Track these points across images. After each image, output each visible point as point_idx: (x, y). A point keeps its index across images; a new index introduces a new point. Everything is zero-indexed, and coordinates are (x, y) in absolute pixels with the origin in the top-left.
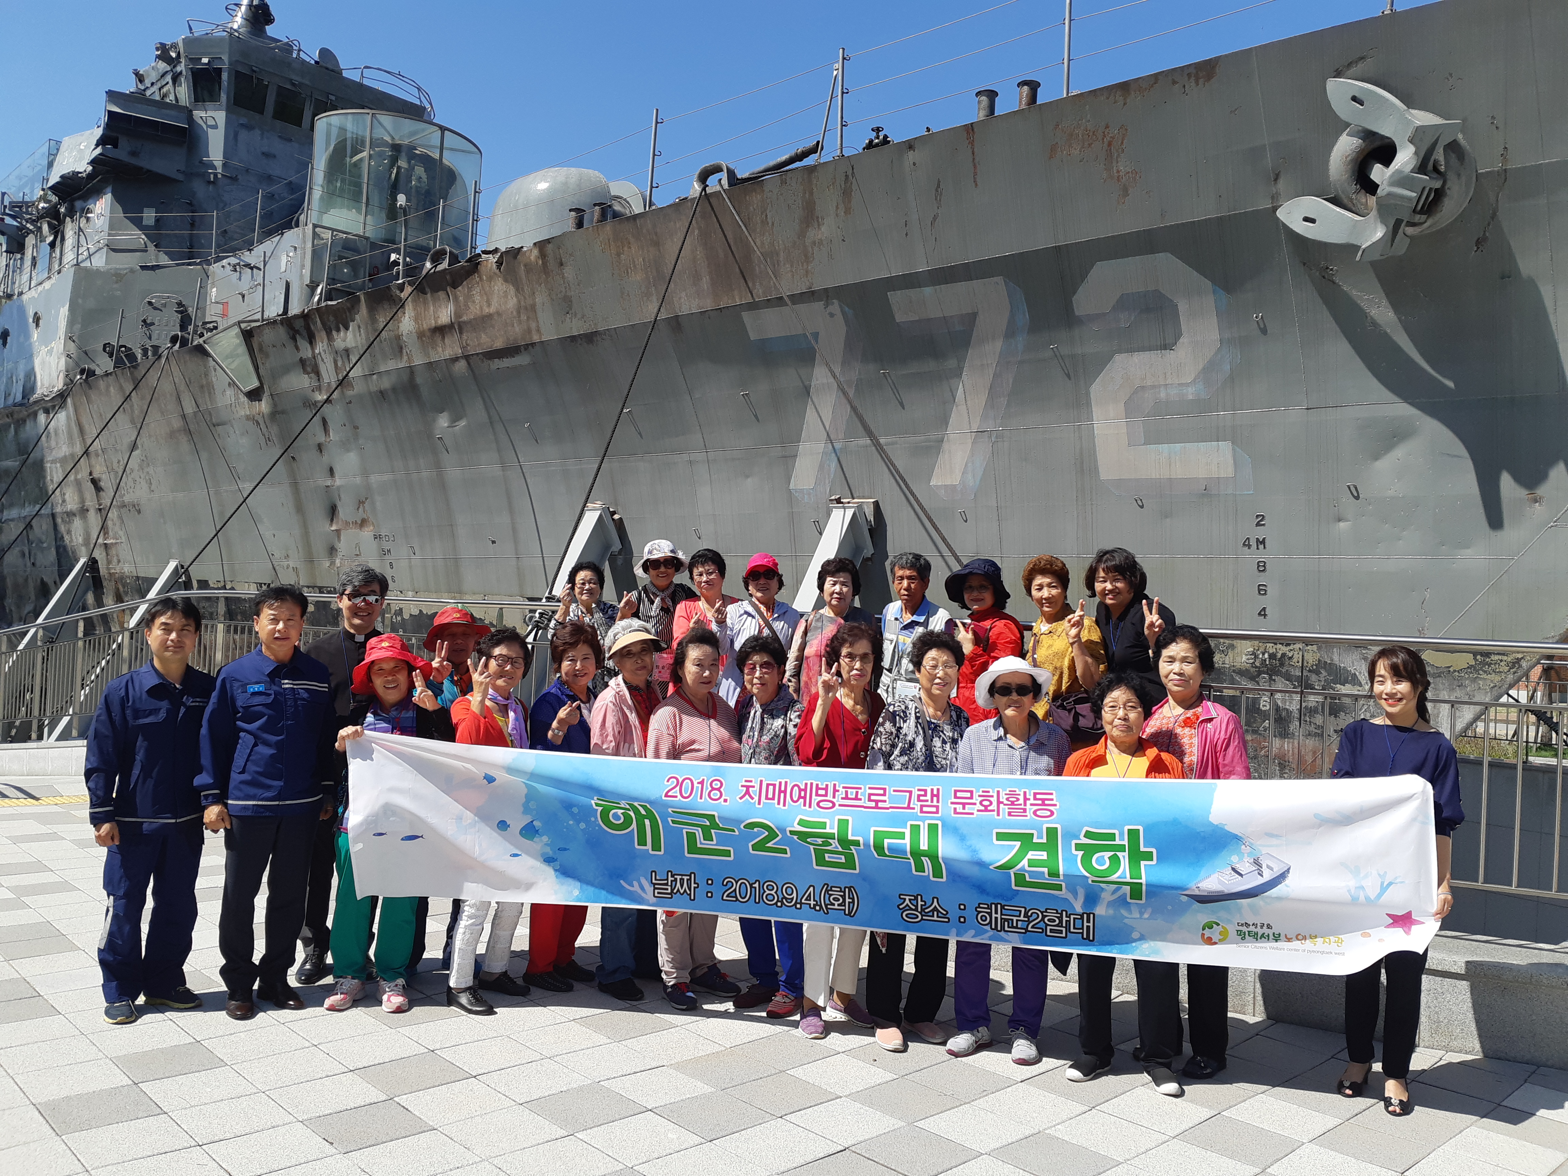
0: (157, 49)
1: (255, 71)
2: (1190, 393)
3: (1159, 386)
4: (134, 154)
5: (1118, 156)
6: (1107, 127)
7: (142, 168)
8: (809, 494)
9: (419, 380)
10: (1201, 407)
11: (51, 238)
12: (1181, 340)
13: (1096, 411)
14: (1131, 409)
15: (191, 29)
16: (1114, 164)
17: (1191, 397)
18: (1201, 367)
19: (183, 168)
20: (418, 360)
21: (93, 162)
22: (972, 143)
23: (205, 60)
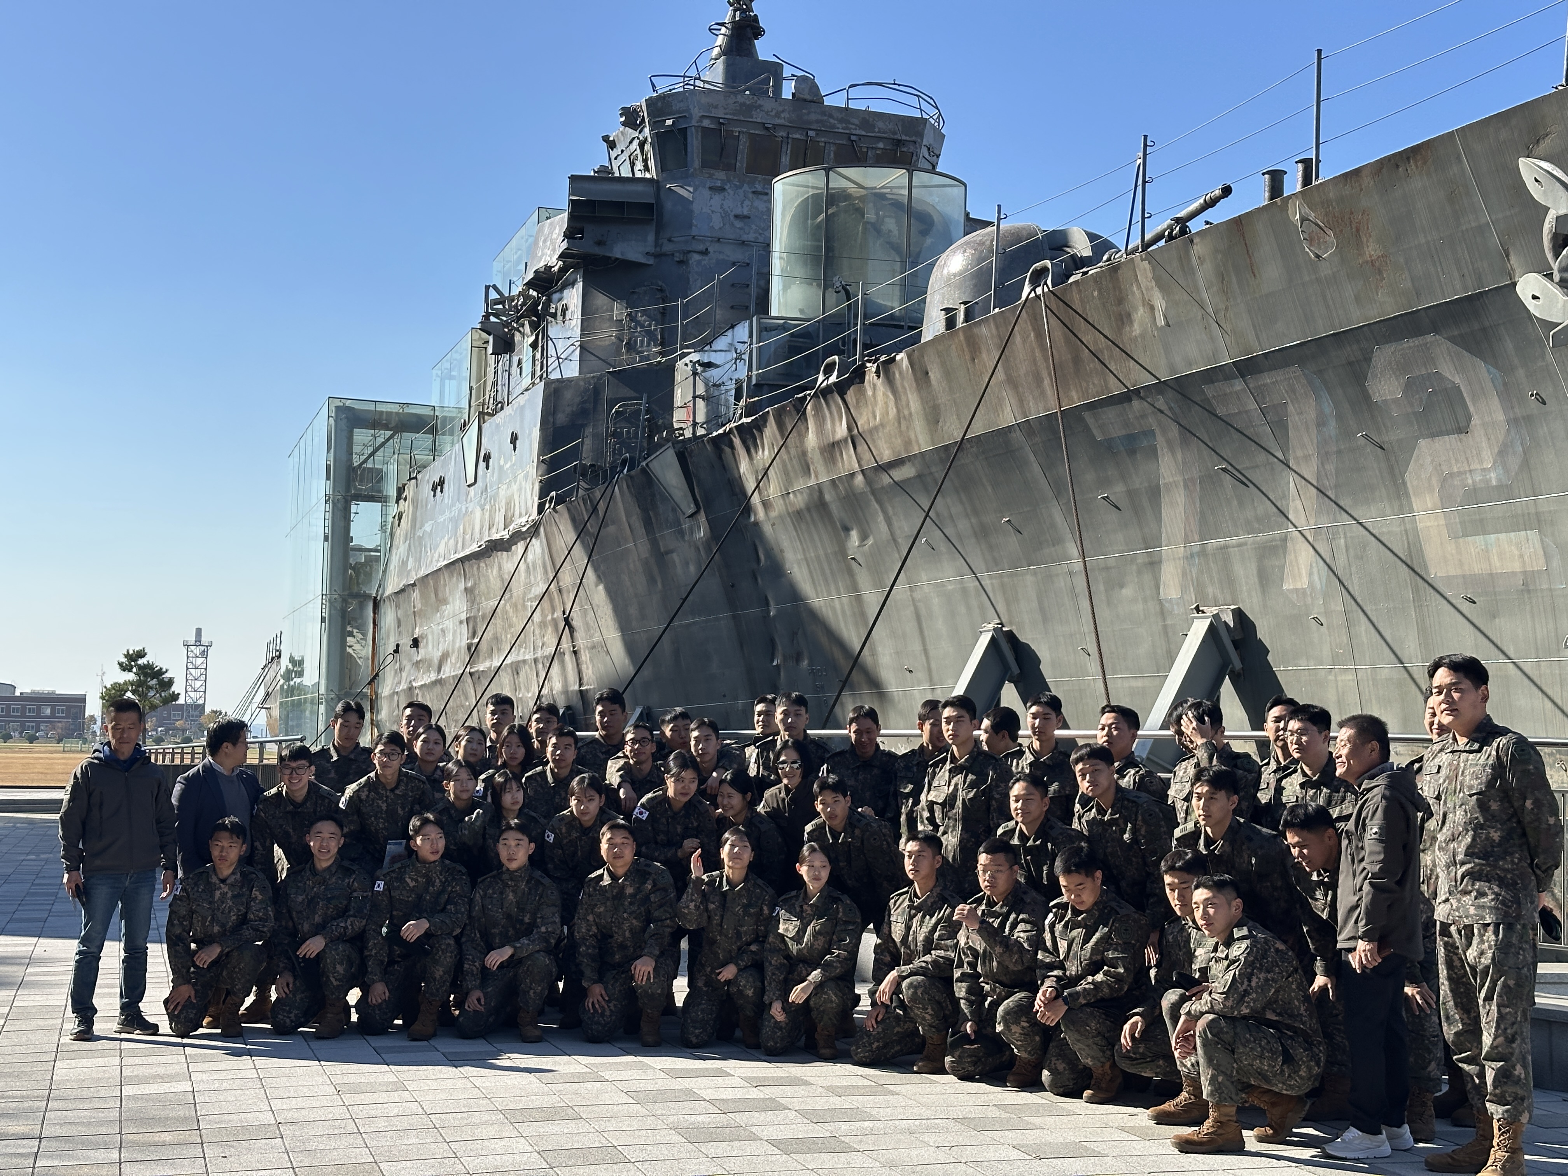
0: (621, 115)
1: (723, 124)
2: (1493, 478)
3: (1465, 472)
4: (599, 243)
5: (1368, 241)
6: (1352, 213)
7: (610, 258)
8: (1178, 604)
9: (828, 497)
10: (1505, 491)
11: (533, 338)
12: (1472, 423)
13: (1416, 504)
14: (1446, 500)
15: (653, 85)
16: (1366, 249)
17: (1494, 483)
18: (1496, 451)
19: (651, 249)
20: (824, 479)
21: (562, 256)
22: (1243, 235)
23: (669, 122)
